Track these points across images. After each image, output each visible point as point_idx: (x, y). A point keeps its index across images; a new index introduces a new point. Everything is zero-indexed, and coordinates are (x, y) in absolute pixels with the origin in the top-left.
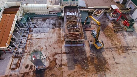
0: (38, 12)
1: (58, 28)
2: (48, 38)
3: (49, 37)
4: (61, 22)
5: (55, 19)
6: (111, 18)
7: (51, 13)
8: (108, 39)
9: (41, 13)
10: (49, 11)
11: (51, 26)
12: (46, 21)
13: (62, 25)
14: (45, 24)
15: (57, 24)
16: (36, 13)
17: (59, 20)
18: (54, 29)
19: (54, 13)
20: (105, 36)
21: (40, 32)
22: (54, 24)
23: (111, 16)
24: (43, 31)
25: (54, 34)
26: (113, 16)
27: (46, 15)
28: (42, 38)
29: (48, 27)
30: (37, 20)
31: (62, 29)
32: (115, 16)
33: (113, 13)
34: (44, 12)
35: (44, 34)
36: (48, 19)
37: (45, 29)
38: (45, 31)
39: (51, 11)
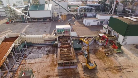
0: (35, 41)
1: (52, 54)
2: (41, 63)
3: (42, 61)
4: (55, 49)
5: (49, 47)
6: (100, 44)
7: (46, 42)
8: (101, 61)
9: (37, 43)
10: (45, 41)
11: (46, 52)
12: (41, 49)
13: (56, 52)
14: (40, 51)
15: (51, 51)
16: (33, 43)
17: (54, 47)
18: (48, 55)
19: (49, 42)
20: (98, 58)
21: (35, 58)
22: (49, 51)
23: (100, 42)
24: (37, 57)
25: (47, 59)
26: (102, 42)
27: (41, 44)
28: (35, 63)
29: (43, 53)
30: (33, 48)
31: (56, 55)
32: (104, 42)
33: (101, 40)
34: (40, 41)
35: (38, 59)
36: (43, 47)
37: (39, 55)
38: (39, 57)
39: (46, 41)
